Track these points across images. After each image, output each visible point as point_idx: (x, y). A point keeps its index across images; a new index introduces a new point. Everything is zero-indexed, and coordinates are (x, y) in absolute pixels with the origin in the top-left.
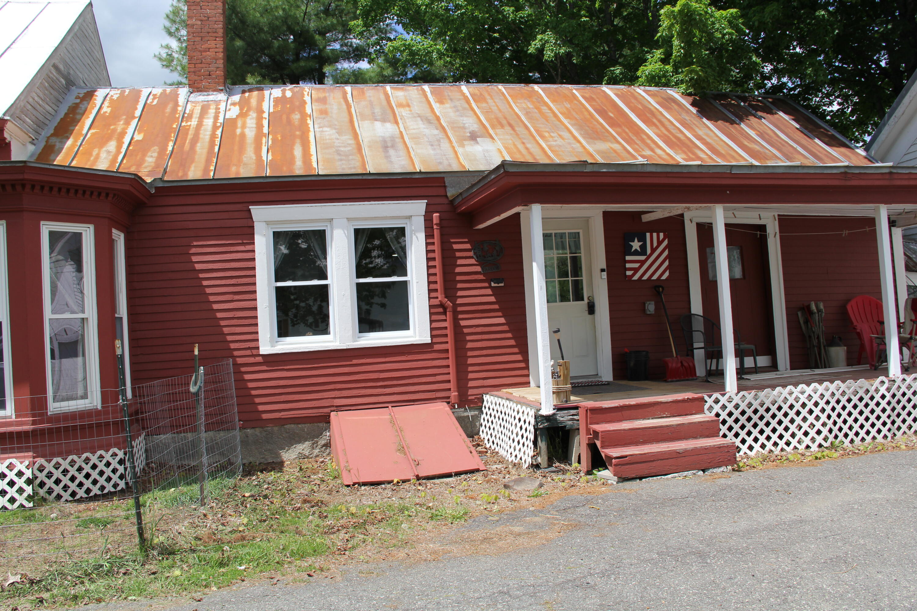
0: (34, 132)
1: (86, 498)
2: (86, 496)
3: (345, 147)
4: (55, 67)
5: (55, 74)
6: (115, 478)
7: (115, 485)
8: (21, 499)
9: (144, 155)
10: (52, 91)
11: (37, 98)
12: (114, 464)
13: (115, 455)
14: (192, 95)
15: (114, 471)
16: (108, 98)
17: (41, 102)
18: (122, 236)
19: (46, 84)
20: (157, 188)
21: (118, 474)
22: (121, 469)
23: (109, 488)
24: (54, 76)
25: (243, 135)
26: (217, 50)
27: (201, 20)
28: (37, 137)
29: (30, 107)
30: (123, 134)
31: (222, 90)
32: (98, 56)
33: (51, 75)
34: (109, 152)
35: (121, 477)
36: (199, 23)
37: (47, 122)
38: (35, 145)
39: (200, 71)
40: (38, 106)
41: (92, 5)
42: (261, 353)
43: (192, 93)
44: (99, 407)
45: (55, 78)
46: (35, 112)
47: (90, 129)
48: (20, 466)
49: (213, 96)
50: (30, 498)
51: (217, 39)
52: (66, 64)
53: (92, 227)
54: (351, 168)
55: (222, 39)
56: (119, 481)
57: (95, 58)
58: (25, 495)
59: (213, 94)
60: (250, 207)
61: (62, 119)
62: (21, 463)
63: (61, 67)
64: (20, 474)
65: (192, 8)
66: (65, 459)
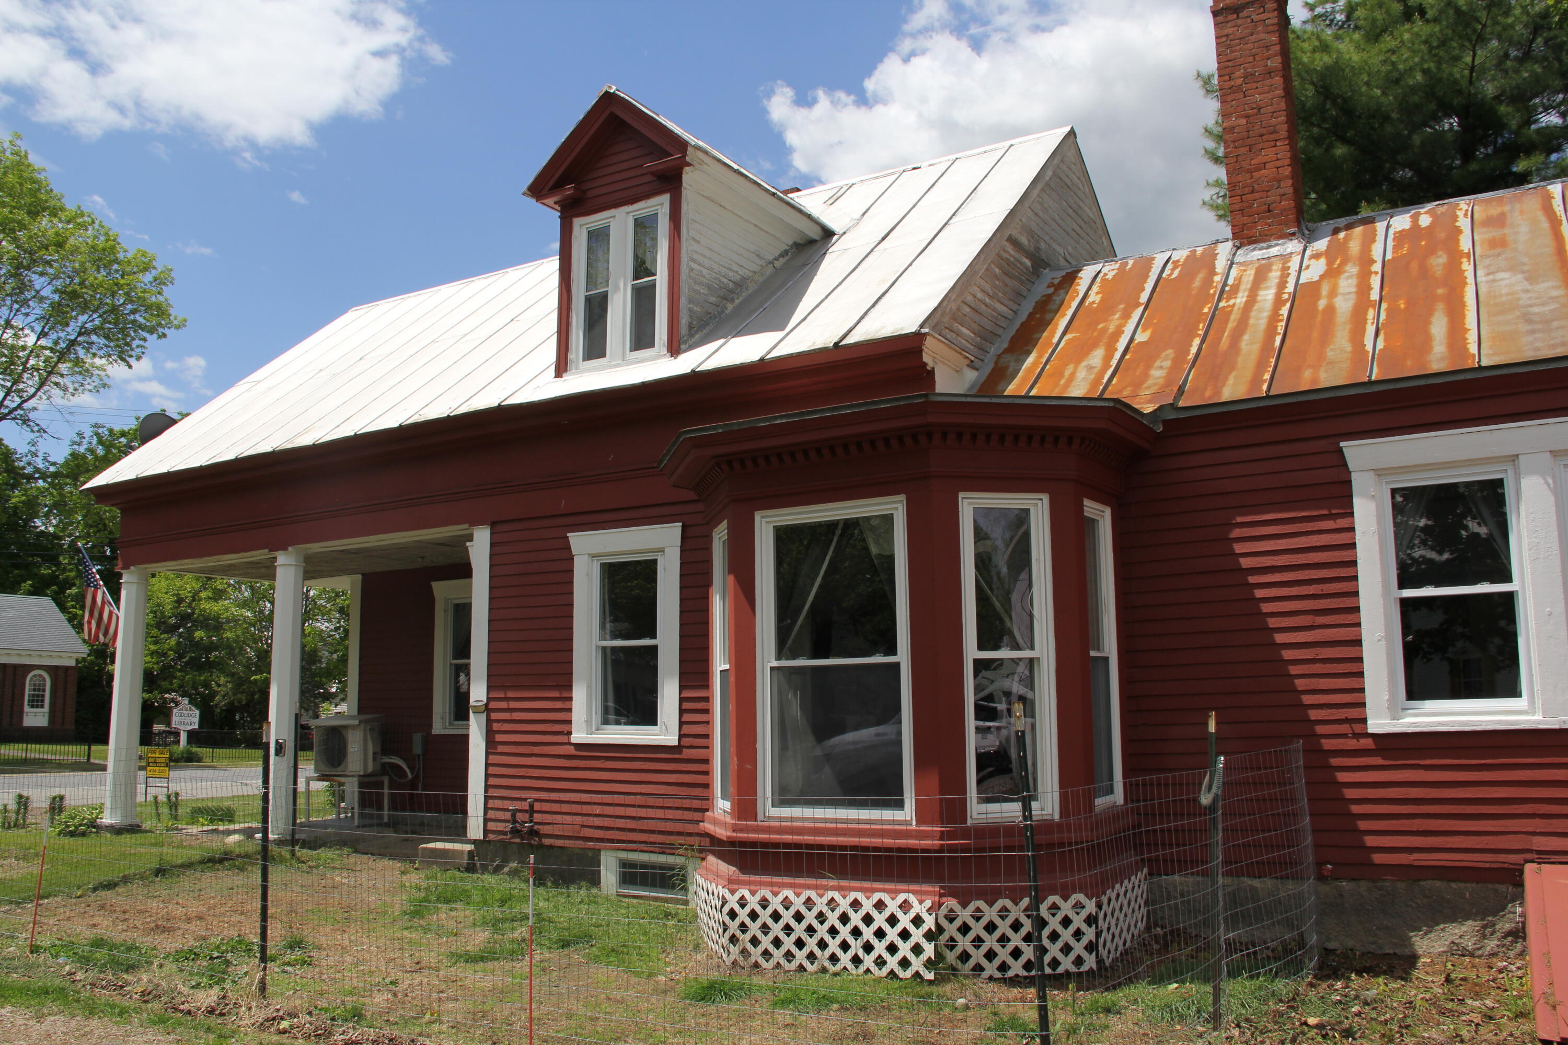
0: (976, 350)
1: (1026, 978)
2: (1025, 974)
3: (1543, 305)
4: (1012, 241)
5: (1012, 252)
6: (1078, 948)
7: (1079, 961)
8: (917, 964)
9: (1149, 366)
10: (1007, 280)
11: (980, 295)
12: (1078, 921)
13: (1079, 906)
14: (1239, 252)
15: (1078, 934)
16: (1098, 280)
17: (987, 300)
18: (1108, 512)
19: (997, 271)
20: (1166, 423)
21: (1085, 941)
22: (1090, 934)
23: (1067, 964)
24: (1010, 255)
25: (1330, 310)
26: (1278, 163)
27: (1247, 117)
28: (982, 357)
29: (968, 310)
30: (1119, 332)
31: (1293, 234)
32: (1091, 215)
33: (1005, 255)
34: (1090, 368)
35: (1090, 948)
36: (1244, 121)
37: (1000, 331)
38: (977, 369)
39: (1250, 207)
40: (983, 307)
41: (1075, 135)
42: (1370, 730)
43: (1238, 248)
44: (1057, 817)
45: (1012, 259)
46: (977, 318)
47: (1064, 333)
48: (918, 908)
49: (1277, 248)
50: (929, 964)
51: (1278, 144)
52: (1031, 234)
53: (1046, 498)
54: (1554, 346)
55: (1287, 142)
56: (1085, 955)
57: (1086, 219)
58: (924, 957)
59: (1277, 245)
60: (1342, 444)
61: (1023, 324)
62: (921, 902)
63: (1024, 240)
64: (917, 921)
65: (1229, 98)
66: (991, 904)
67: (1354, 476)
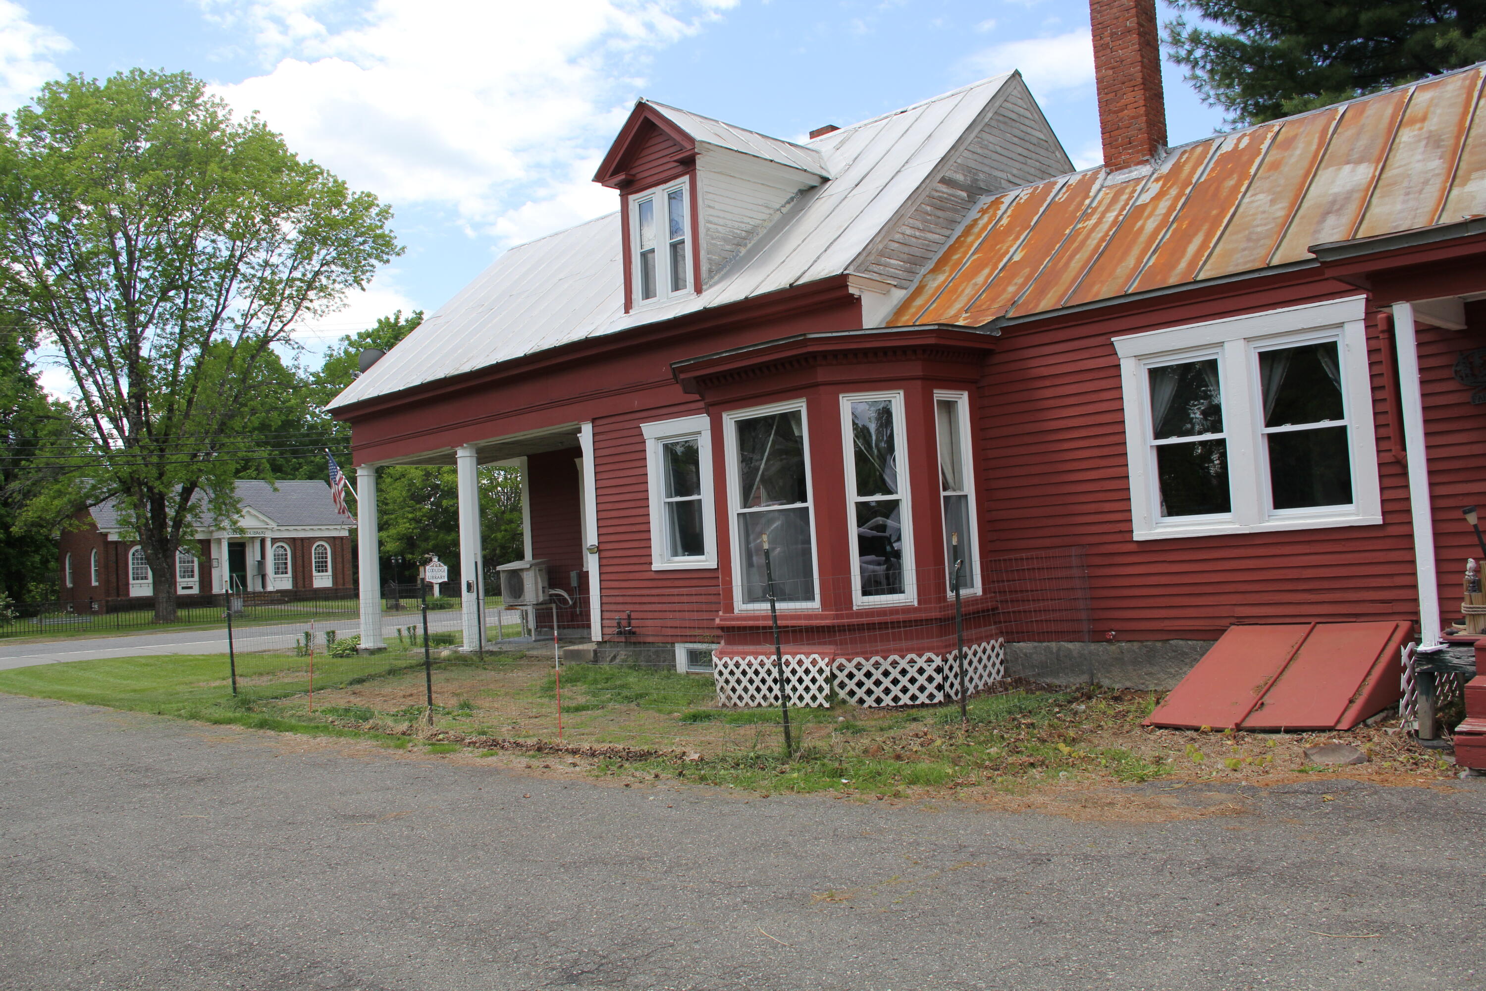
0: (905, 274)
1: (893, 707)
2: (894, 704)
3: (1265, 225)
4: (945, 181)
5: (945, 190)
6: (931, 688)
7: (931, 696)
8: (820, 699)
9: (1007, 285)
10: (940, 213)
11: (909, 231)
12: (930, 671)
13: (930, 660)
14: (1110, 177)
15: (930, 679)
16: (1014, 204)
17: (917, 234)
18: (965, 395)
19: (929, 208)
20: (1002, 329)
21: (935, 683)
22: (938, 679)
23: (923, 698)
24: (943, 193)
25: (1142, 228)
26: (1136, 105)
27: (1113, 68)
28: (911, 279)
29: (896, 245)
30: (1007, 252)
31: (1147, 161)
32: (1042, 137)
33: (936, 194)
34: (976, 284)
35: (940, 687)
36: (1110, 72)
37: (930, 255)
38: (906, 289)
39: (1117, 140)
40: (914, 240)
41: (1020, 75)
42: (1135, 539)
43: (1109, 174)
44: (916, 604)
45: (945, 196)
46: (906, 249)
47: (973, 254)
48: (822, 664)
49: (1135, 173)
50: (827, 698)
51: (1136, 89)
52: (967, 170)
53: (902, 393)
54: (1245, 263)
55: (1142, 87)
56: (935, 692)
57: (1035, 141)
58: (824, 693)
59: (1136, 170)
60: (1113, 339)
61: (950, 246)
62: (823, 660)
63: (960, 177)
64: (821, 671)
65: (1101, 54)
66: (867, 660)
67: (1122, 362)
